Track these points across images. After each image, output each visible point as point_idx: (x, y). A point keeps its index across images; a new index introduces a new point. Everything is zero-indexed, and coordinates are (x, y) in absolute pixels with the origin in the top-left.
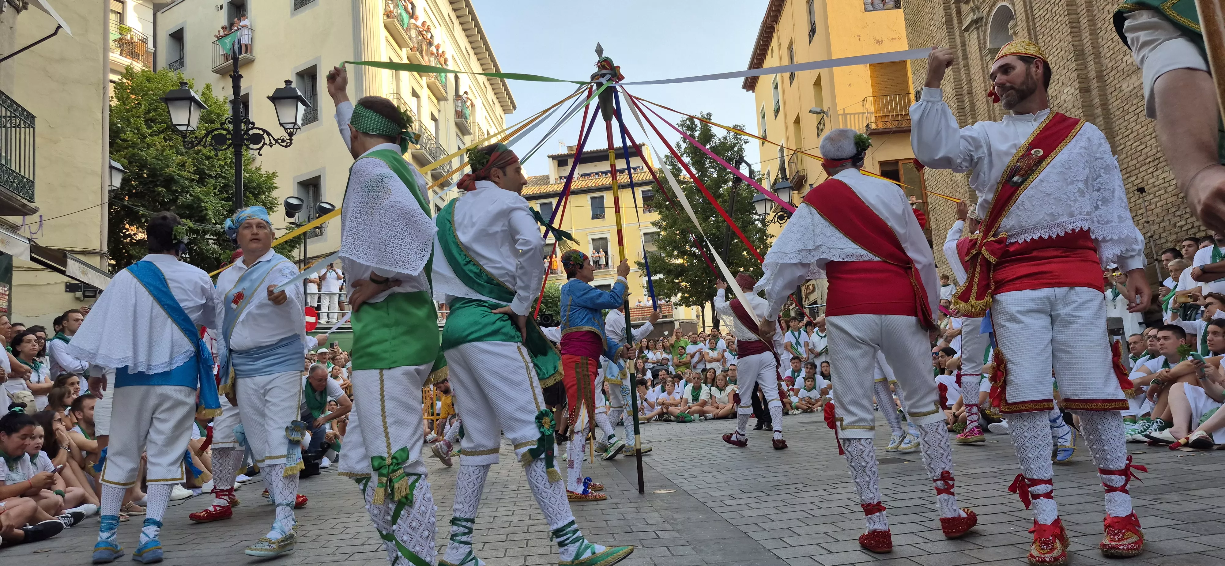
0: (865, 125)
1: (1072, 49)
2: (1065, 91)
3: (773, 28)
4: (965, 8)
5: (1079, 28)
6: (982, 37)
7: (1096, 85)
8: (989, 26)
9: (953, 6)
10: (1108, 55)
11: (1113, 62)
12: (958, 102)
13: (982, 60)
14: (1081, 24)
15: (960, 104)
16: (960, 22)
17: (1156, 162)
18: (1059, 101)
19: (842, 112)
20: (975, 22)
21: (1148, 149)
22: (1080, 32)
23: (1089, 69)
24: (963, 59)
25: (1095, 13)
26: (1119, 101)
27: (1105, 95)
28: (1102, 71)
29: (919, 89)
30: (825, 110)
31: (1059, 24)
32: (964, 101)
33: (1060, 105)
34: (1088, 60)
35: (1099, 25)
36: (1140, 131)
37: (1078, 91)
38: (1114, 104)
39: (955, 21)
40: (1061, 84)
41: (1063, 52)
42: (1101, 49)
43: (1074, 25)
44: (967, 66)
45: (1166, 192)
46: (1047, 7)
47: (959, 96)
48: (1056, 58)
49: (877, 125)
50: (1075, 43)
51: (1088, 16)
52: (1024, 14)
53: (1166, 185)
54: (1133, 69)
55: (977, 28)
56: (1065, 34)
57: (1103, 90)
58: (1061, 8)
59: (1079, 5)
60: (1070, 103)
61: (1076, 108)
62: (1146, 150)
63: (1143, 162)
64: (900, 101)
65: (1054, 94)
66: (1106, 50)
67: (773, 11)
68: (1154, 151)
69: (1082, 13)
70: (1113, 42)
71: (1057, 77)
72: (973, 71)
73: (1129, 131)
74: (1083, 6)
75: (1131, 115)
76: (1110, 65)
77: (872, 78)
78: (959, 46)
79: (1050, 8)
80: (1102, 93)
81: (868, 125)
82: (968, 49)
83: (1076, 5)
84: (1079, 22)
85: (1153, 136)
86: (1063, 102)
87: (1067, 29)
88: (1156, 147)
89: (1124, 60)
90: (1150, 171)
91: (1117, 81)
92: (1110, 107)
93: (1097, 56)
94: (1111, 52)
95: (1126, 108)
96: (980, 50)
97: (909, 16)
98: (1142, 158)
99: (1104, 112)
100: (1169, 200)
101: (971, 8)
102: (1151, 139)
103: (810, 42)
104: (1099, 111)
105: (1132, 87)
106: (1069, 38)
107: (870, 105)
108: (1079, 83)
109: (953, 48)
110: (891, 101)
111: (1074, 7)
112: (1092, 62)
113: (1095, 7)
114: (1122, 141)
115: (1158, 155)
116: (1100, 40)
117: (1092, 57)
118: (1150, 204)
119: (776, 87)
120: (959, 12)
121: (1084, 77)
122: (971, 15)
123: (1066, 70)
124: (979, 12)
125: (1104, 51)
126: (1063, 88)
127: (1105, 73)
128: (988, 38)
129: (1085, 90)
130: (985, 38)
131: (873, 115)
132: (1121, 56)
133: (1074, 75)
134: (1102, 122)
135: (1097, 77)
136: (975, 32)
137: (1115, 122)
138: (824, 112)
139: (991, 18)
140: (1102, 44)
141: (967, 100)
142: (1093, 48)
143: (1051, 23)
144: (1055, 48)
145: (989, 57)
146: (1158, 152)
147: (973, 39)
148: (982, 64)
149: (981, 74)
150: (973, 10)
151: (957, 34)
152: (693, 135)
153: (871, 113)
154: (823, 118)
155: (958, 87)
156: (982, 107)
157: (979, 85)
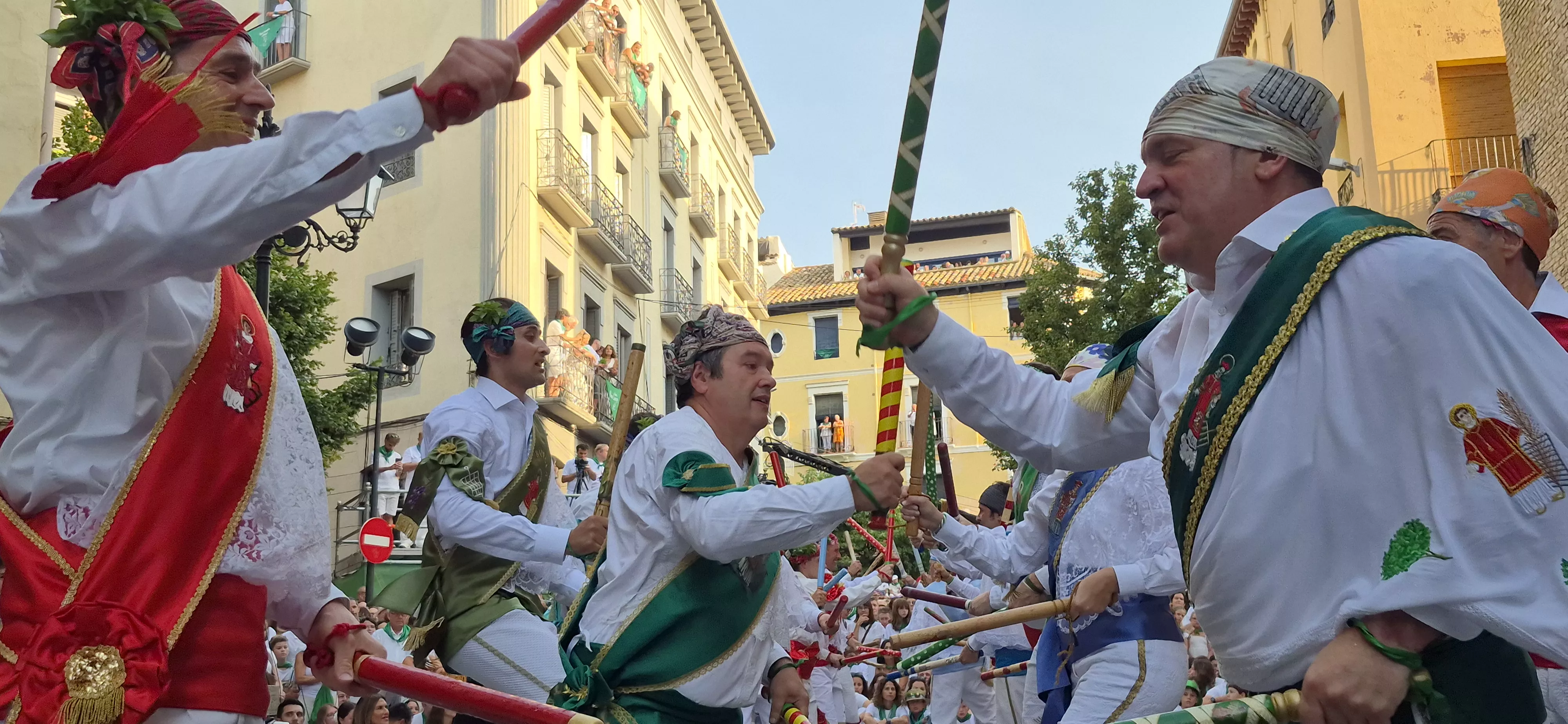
0: (1433, 192)
19: (1387, 167)
30: (1354, 163)
64: (1500, 147)
77: (1444, 104)
81: (1438, 192)
103: (1325, 35)
107: (1442, 153)
110: (1482, 148)
131: (1450, 174)
138: (1350, 167)
152: (1098, 207)
153: (1445, 170)
154: (1349, 177)
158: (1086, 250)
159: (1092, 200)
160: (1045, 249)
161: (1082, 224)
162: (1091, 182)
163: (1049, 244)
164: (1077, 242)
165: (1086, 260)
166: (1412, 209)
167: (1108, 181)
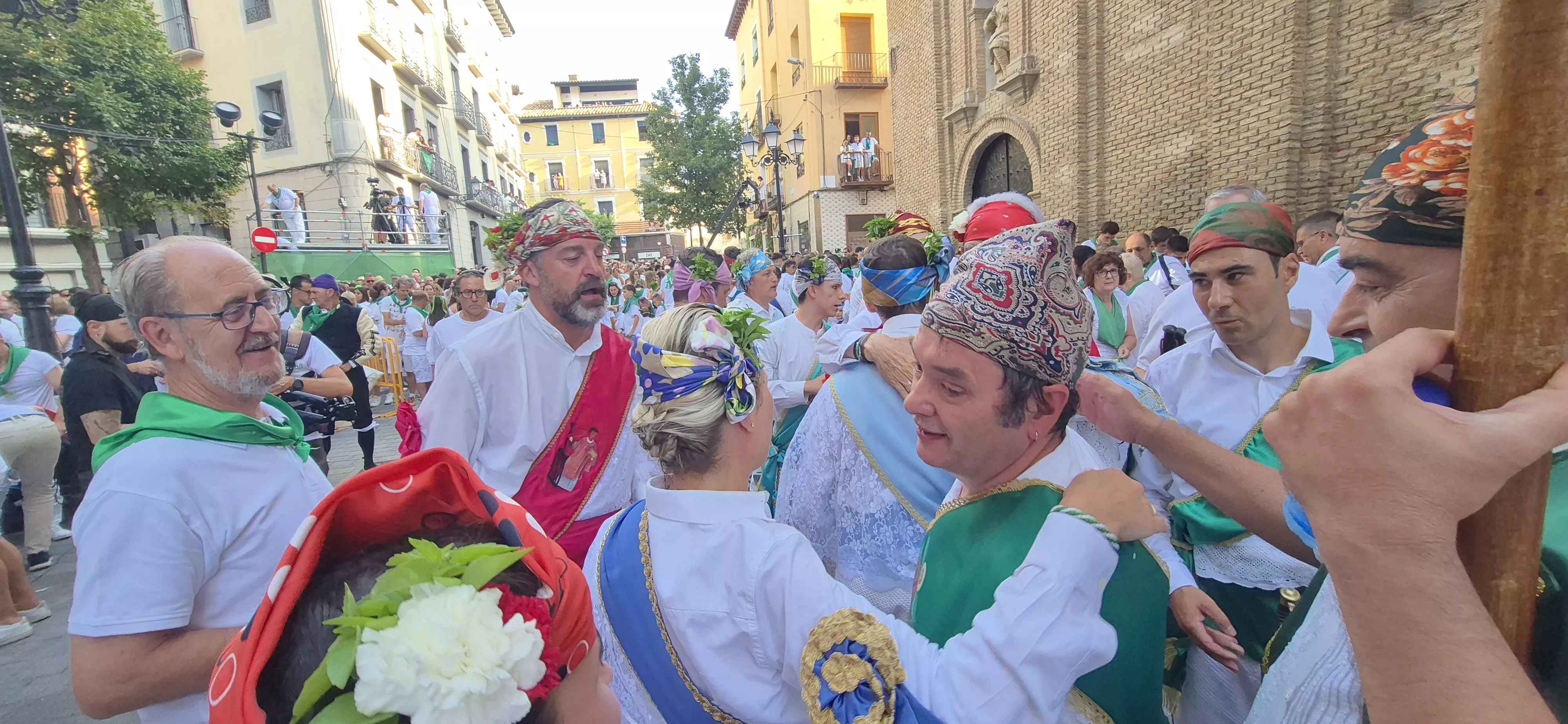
0: (835, 78)
1: (1075, 10)
2: (1060, 57)
7: (1095, 52)
10: (1112, 20)
11: (1118, 28)
12: (936, 61)
13: (965, 21)
15: (937, 64)
17: (1151, 137)
18: (1051, 66)
19: (815, 65)
21: (1144, 123)
23: (1091, 34)
24: (946, 19)
26: (1118, 70)
27: (1103, 63)
28: (1103, 38)
29: (894, 46)
30: (801, 61)
32: (941, 61)
33: (1053, 70)
34: (1090, 24)
36: (1137, 104)
37: (1076, 57)
38: (1110, 74)
40: (1056, 48)
41: (1065, 14)
42: (1106, 14)
44: (948, 26)
45: (1156, 168)
47: (937, 56)
49: (844, 80)
53: (1159, 161)
54: (1141, 37)
57: (1101, 57)
60: (1064, 69)
61: (1070, 76)
62: (1140, 124)
63: (1134, 137)
65: (1046, 59)
66: (1111, 15)
68: (1151, 126)
70: (1121, 6)
71: (1053, 41)
72: (953, 31)
73: (1124, 103)
75: (1130, 86)
76: (1113, 31)
78: (942, 5)
80: (1100, 61)
85: (1152, 110)
86: (1056, 67)
88: (1154, 122)
89: (1132, 27)
90: (1140, 146)
91: (1118, 49)
92: (1106, 76)
93: (1101, 20)
94: (1118, 17)
95: (1124, 78)
96: (965, 10)
98: (1134, 132)
99: (1099, 81)
100: (1159, 177)
102: (1149, 113)
104: (1093, 80)
105: (1136, 57)
107: (840, 60)
108: (1077, 48)
109: (937, 6)
112: (1095, 27)
114: (1112, 113)
115: (1154, 131)
116: (1106, 3)
117: (1096, 20)
118: (1135, 178)
119: (755, 37)
121: (1083, 42)
123: (1065, 33)
125: (1109, 16)
126: (1058, 53)
129: (1082, 57)
131: (843, 70)
132: (1129, 22)
133: (1075, 39)
134: (1096, 91)
135: (1098, 43)
137: (1108, 92)
140: (1107, 8)
141: (945, 61)
142: (1098, 11)
144: (1056, 10)
145: (973, 18)
146: (1155, 127)
148: (965, 24)
149: (963, 35)
152: (683, 73)
153: (841, 68)
154: (799, 69)
155: (938, 47)
156: (959, 69)
157: (958, 46)
158: (677, 96)
159: (679, 70)
160: (657, 95)
161: (675, 83)
162: (679, 60)
163: (659, 92)
164: (673, 92)
165: (677, 102)
167: (687, 61)
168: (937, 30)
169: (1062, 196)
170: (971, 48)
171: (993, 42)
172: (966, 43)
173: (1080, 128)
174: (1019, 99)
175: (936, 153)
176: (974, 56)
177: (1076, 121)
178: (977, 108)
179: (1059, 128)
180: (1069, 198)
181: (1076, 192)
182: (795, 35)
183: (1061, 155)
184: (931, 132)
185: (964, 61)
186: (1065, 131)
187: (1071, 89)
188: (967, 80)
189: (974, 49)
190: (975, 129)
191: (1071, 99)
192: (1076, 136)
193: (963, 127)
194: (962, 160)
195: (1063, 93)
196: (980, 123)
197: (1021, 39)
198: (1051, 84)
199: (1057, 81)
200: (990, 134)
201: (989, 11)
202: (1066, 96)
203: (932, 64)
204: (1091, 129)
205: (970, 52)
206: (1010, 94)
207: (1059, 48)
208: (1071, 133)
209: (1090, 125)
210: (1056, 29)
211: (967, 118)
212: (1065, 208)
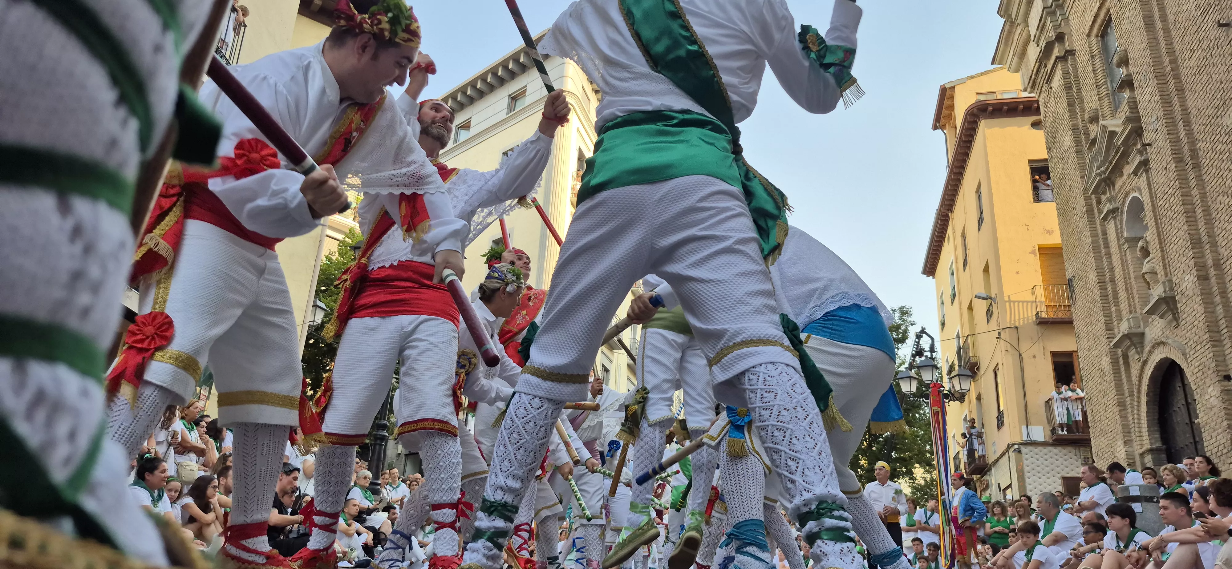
0: (1035, 313)
1: (1188, 238)
2: (1186, 279)
3: (948, 216)
4: (1103, 198)
5: (1196, 217)
6: (1119, 227)
7: (1214, 273)
8: (1125, 216)
9: (1093, 196)
10: (1223, 244)
12: (1100, 289)
13: (1120, 249)
14: (1197, 214)
15: (1102, 291)
16: (1100, 212)
18: (1181, 288)
19: (1009, 299)
20: (1114, 211)
22: (1196, 221)
23: (1207, 257)
24: (1104, 247)
25: (1209, 204)
27: (1224, 283)
28: (1219, 260)
29: (1069, 277)
30: (993, 296)
31: (1176, 214)
32: (1106, 289)
33: (1183, 292)
34: (1205, 248)
35: (1214, 216)
37: (1196, 279)
39: (1096, 211)
40: (1182, 271)
41: (1181, 241)
42: (1217, 239)
43: (1190, 214)
44: (1109, 255)
46: (1165, 197)
47: (1102, 284)
48: (1176, 246)
49: (1048, 315)
50: (1191, 232)
51: (1202, 206)
52: (1150, 204)
55: (1115, 218)
56: (1182, 224)
57: (1221, 278)
58: (1177, 199)
59: (1194, 195)
60: (1191, 290)
61: (1196, 296)
66: (1221, 240)
67: (947, 200)
69: (1197, 203)
71: (1179, 264)
74: (1198, 197)
76: (1225, 254)
77: (1042, 267)
78: (1100, 235)
79: (1168, 199)
80: (1220, 281)
81: (1037, 314)
82: (1109, 238)
83: (1191, 196)
84: (1195, 212)
86: (1184, 290)
87: (1182, 218)
93: (1214, 245)
94: (1226, 241)
96: (1118, 239)
97: (1059, 207)
99: (1224, 300)
101: (1107, 198)
103: (979, 230)
104: (1218, 299)
106: (1185, 227)
107: (1040, 294)
108: (1197, 270)
109: (1095, 236)
111: (1189, 198)
112: (1208, 251)
113: (1209, 198)
116: (1216, 229)
117: (1209, 245)
119: (952, 274)
120: (1099, 202)
121: (1202, 265)
122: (1108, 205)
123: (1185, 258)
124: (1115, 203)
125: (1220, 240)
126: (1184, 275)
127: (1222, 262)
128: (1124, 227)
129: (1203, 278)
130: (1121, 227)
131: (1044, 305)
133: (1192, 263)
134: (1222, 310)
135: (1214, 265)
136: (1112, 222)
138: (991, 298)
139: (1126, 208)
140: (1216, 233)
141: (1110, 288)
142: (1209, 236)
143: (1170, 212)
145: (1126, 246)
147: (1111, 227)
148: (1121, 252)
149: (1120, 262)
150: (1109, 200)
151: (1098, 223)
153: (1041, 302)
154: (991, 304)
155: (1100, 275)
156: (1122, 295)
157: (1118, 273)
166: (1021, 321)
168: (1098, 259)
169: (1214, 418)
170: (1129, 274)
171: (1146, 268)
172: (1124, 270)
173: (1214, 346)
174: (1170, 322)
175: (1113, 384)
176: (1133, 283)
177: (1209, 339)
178: (1143, 334)
179: (1198, 347)
180: (1219, 420)
181: (1223, 413)
182: (986, 270)
183: (1206, 375)
184: (1106, 362)
185: (1124, 287)
186: (1203, 350)
187: (1199, 309)
188: (1130, 305)
189: (1132, 276)
190: (1145, 355)
191: (1201, 318)
192: (1211, 354)
193: (1133, 355)
194: (1139, 391)
195: (1194, 313)
196: (1147, 349)
197: (1161, 264)
198: (1185, 305)
199: (1188, 302)
200: (1157, 361)
201: (1139, 239)
202: (1197, 316)
203: (1097, 292)
204: (1226, 347)
205: (1130, 279)
206: (1161, 317)
207: (1184, 271)
208: (1207, 352)
209: (1225, 342)
210: (1178, 255)
211: (1135, 345)
212: (1220, 431)
